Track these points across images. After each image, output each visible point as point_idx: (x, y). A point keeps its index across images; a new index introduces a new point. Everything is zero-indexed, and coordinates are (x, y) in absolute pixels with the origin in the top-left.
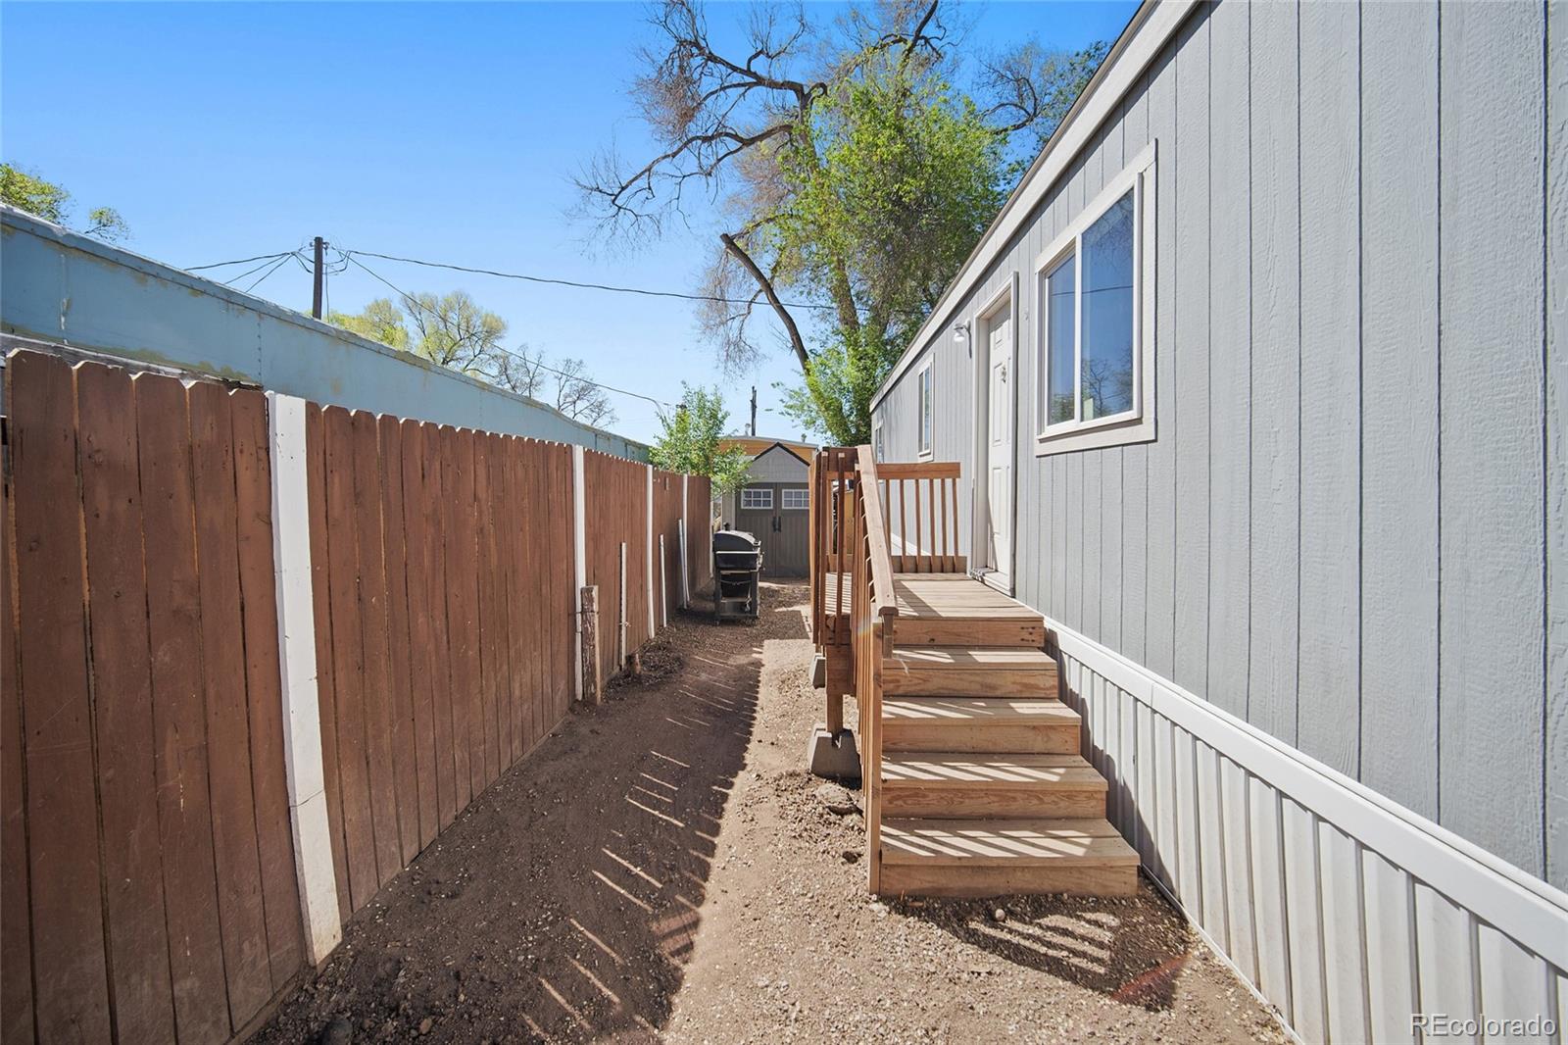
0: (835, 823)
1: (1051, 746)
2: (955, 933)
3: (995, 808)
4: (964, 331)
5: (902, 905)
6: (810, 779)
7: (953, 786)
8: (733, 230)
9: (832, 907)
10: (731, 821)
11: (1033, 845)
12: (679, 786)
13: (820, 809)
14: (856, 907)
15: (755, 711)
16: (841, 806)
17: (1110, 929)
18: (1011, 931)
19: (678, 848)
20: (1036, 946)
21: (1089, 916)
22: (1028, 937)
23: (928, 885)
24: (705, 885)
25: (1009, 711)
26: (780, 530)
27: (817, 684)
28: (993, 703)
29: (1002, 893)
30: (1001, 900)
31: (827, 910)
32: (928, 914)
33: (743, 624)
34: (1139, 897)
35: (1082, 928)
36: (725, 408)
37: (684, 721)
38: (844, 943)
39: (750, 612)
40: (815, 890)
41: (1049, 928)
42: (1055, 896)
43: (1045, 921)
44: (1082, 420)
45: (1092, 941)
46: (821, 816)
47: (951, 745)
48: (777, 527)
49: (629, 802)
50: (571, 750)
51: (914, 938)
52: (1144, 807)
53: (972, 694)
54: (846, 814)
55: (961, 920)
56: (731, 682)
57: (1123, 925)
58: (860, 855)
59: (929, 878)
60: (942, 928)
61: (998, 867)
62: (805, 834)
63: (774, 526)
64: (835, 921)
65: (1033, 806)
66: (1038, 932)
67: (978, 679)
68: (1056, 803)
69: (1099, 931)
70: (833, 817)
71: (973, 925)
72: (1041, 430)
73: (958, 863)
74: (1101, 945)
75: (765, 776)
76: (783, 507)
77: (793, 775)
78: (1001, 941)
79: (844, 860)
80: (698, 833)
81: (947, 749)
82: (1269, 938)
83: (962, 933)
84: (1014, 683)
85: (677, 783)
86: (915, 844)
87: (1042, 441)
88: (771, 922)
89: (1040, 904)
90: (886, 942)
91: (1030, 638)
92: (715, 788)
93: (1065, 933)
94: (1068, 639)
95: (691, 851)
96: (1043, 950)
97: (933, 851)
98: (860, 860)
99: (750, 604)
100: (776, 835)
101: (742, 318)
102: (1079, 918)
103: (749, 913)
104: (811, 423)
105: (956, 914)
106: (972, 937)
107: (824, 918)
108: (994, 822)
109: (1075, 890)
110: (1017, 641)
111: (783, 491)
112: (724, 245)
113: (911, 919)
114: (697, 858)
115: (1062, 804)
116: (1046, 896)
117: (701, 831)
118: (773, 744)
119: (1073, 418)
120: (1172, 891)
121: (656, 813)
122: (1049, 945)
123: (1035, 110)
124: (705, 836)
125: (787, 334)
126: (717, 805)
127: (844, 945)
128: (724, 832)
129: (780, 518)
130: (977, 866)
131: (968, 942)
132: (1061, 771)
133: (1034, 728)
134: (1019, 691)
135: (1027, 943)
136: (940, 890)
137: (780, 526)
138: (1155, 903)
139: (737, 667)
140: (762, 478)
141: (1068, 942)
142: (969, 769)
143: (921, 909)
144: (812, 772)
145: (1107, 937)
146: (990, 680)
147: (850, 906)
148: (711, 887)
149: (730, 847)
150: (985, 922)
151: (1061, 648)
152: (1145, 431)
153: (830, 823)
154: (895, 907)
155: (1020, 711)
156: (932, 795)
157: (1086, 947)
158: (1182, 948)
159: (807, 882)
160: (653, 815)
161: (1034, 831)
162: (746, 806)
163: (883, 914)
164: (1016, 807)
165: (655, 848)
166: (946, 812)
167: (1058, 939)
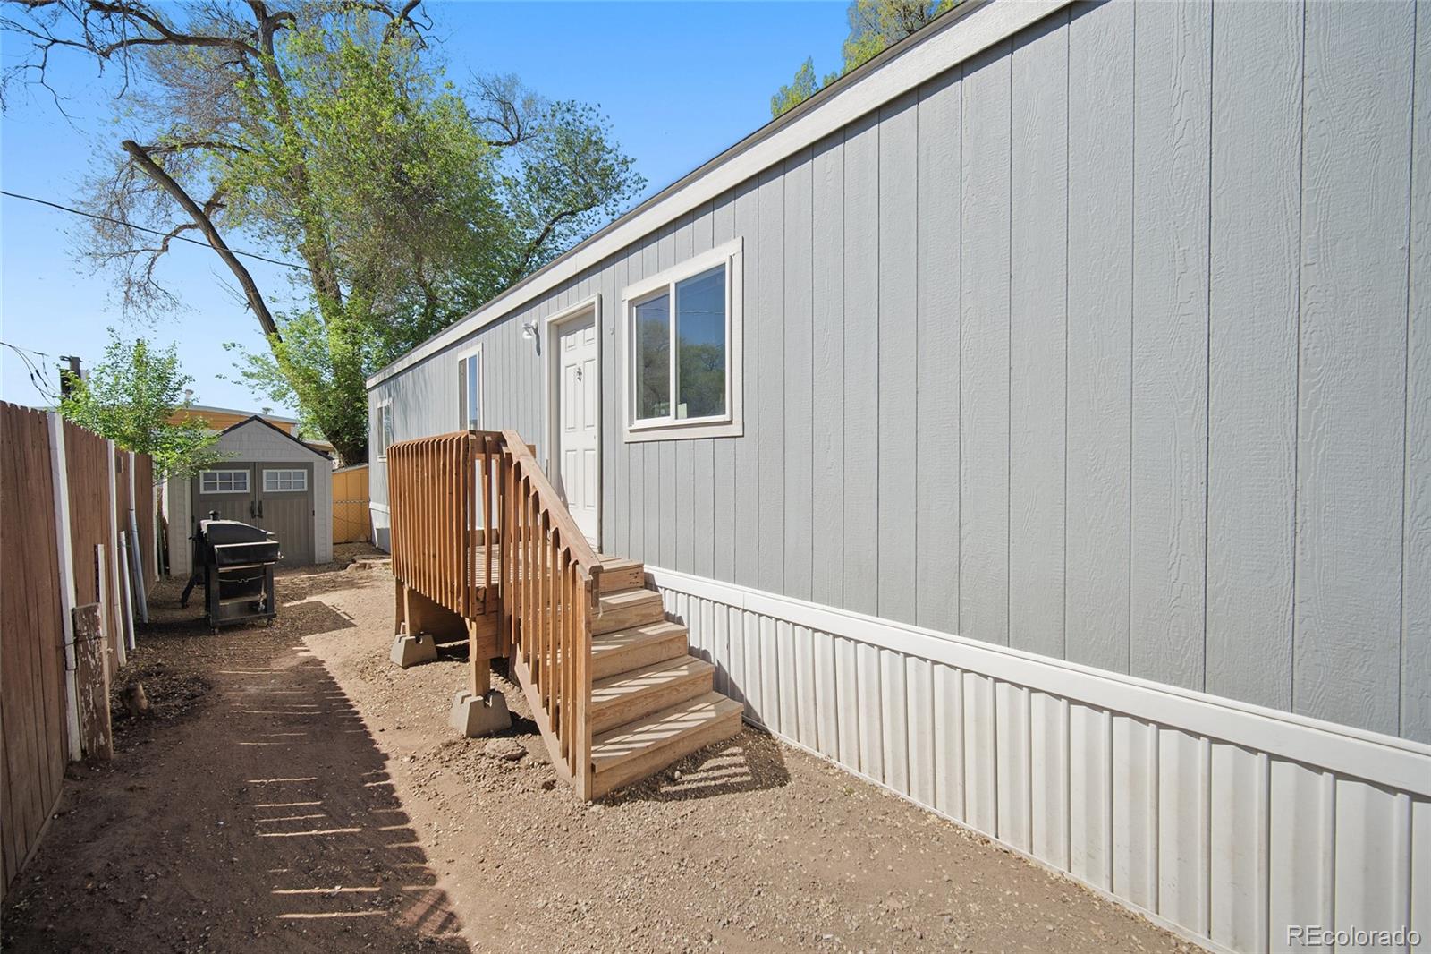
0: (514, 768)
1: (671, 654)
2: (657, 800)
3: (651, 707)
4: (531, 330)
5: (611, 799)
6: (468, 743)
7: (626, 699)
8: (143, 142)
9: (559, 826)
10: (414, 807)
11: (685, 721)
12: (321, 799)
13: (496, 762)
14: (579, 816)
15: (352, 706)
16: (514, 753)
17: (740, 754)
18: (689, 782)
19: (372, 850)
20: (708, 783)
21: (725, 753)
22: (700, 780)
23: (625, 777)
24: (427, 865)
25: (640, 636)
26: (260, 516)
27: (407, 664)
28: (628, 632)
29: (671, 761)
30: (672, 767)
31: (556, 830)
32: (633, 797)
33: (253, 626)
34: (743, 731)
35: (726, 761)
36: (182, 371)
37: (266, 739)
38: (584, 845)
39: (265, 611)
40: (536, 821)
41: (708, 770)
42: (702, 750)
43: (705, 766)
44: (676, 418)
45: (735, 765)
46: (500, 767)
47: (607, 671)
48: (257, 513)
49: (264, 837)
50: (110, 820)
51: (633, 815)
52: (734, 675)
53: (610, 630)
54: (521, 757)
55: (655, 790)
56: (294, 686)
57: (745, 750)
58: (554, 782)
59: (626, 771)
60: (648, 800)
61: (672, 743)
62: (496, 786)
63: (252, 512)
64: (567, 835)
65: (674, 697)
66: (705, 775)
67: (613, 617)
68: (686, 690)
69: (735, 758)
70: (510, 764)
71: (663, 790)
72: (631, 423)
73: (647, 751)
74: (741, 765)
75: (420, 755)
76: (265, 490)
77: (449, 745)
78: (686, 790)
79: (544, 790)
80: (383, 829)
81: (604, 676)
82: (826, 719)
83: (660, 798)
84: (637, 615)
85: (315, 797)
86: (615, 749)
87: (631, 431)
88: (515, 862)
89: (695, 759)
90: (616, 828)
91: (634, 580)
92: (369, 785)
93: (719, 768)
94: (661, 576)
95: (390, 846)
96: (713, 783)
97: (628, 749)
98: (556, 785)
99: (265, 601)
100: (471, 797)
101: (150, 254)
102: (721, 756)
103: (488, 865)
104: (278, 396)
105: (649, 788)
106: (668, 797)
107: (556, 836)
108: (653, 715)
109: (712, 741)
110: (627, 585)
111: (264, 471)
112: (127, 155)
113: (623, 805)
114: (399, 848)
115: (690, 690)
116: (697, 752)
117: (385, 826)
118: (399, 728)
119: (669, 415)
120: (758, 720)
121: (314, 832)
122: (715, 779)
123: (519, 135)
124: (393, 828)
125: (241, 289)
126: (388, 796)
127: (583, 846)
128: (413, 816)
129: (260, 503)
130: (659, 748)
131: (667, 801)
132: (685, 667)
133: (661, 643)
134: (641, 621)
135: (702, 784)
136: (633, 777)
137: (260, 511)
138: (750, 732)
139: (291, 670)
140: (237, 457)
141: (724, 772)
142: (631, 684)
143: (625, 796)
144: (467, 737)
145: (742, 759)
146: (621, 617)
147: (573, 818)
148: (433, 864)
149: (430, 825)
150: (669, 784)
151: (657, 584)
152: (735, 429)
153: (510, 770)
154: (606, 803)
155: (649, 633)
156: (609, 712)
157: (734, 770)
158: (776, 749)
159: (525, 819)
160: (312, 835)
161: (679, 712)
162: (421, 786)
163: (602, 812)
164: (663, 702)
165: (341, 862)
166: (620, 721)
167: (717, 773)
